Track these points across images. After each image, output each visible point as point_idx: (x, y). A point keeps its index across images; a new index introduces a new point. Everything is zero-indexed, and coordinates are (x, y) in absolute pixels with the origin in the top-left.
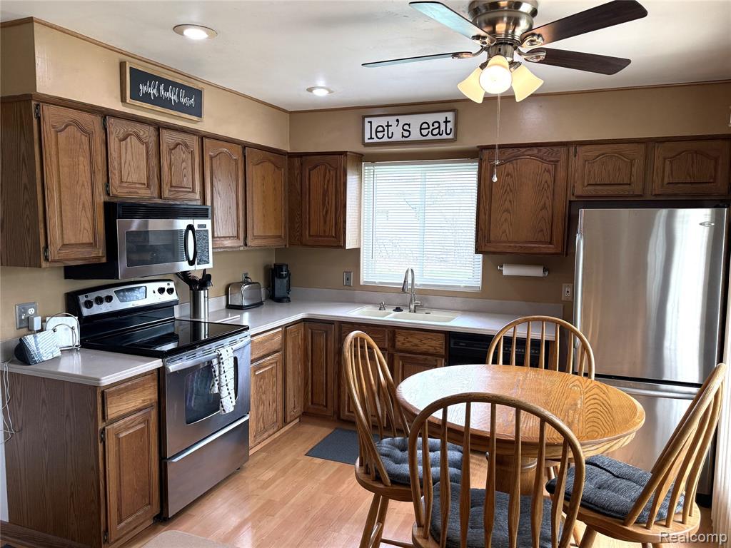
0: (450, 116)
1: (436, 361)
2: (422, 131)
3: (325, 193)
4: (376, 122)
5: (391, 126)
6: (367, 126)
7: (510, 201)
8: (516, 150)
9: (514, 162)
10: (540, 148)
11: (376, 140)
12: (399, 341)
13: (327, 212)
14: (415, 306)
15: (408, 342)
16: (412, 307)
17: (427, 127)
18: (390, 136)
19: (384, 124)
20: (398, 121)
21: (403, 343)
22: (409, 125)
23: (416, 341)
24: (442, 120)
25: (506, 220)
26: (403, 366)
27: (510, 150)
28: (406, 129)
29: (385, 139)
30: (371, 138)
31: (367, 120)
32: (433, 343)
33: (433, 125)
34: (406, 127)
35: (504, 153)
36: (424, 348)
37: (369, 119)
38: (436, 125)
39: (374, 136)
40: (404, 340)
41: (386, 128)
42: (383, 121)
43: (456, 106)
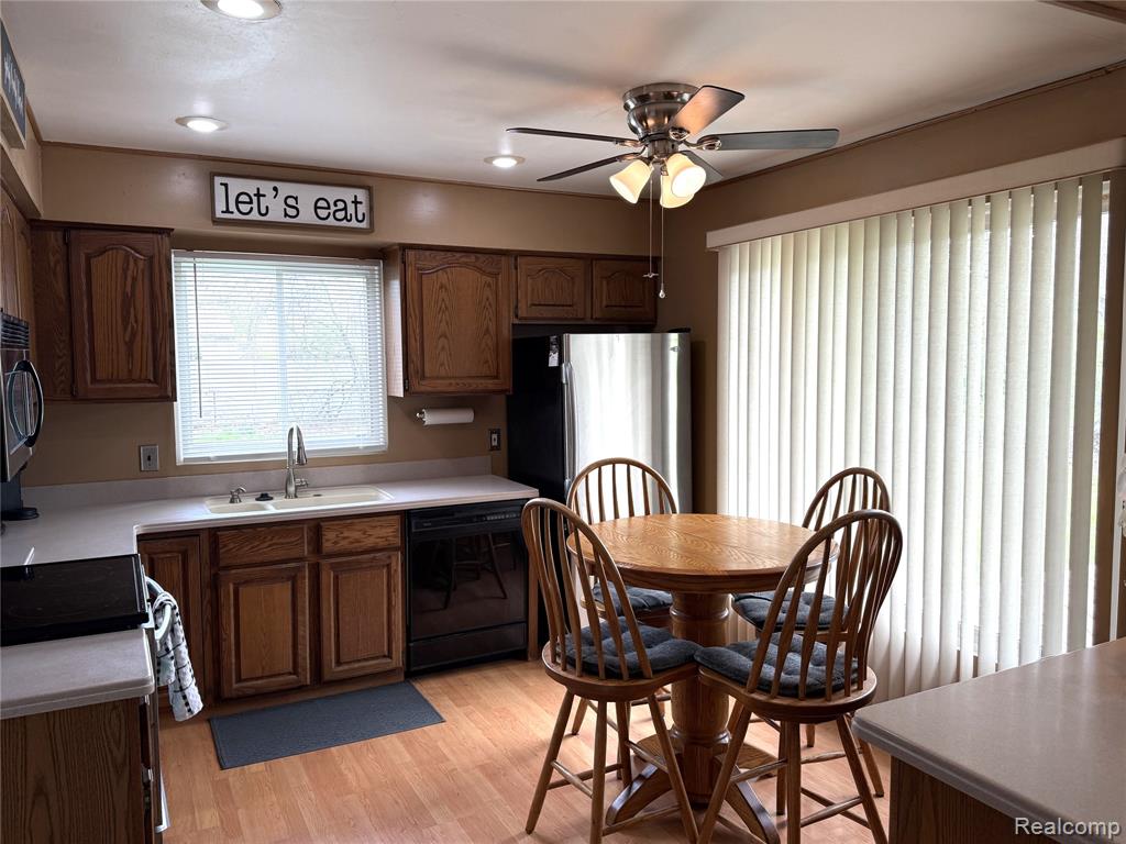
0: (361, 195)
1: (389, 557)
2: (319, 211)
3: (128, 301)
4: (237, 186)
5: (264, 196)
6: (219, 191)
7: (447, 324)
8: (449, 254)
9: (448, 270)
10: (479, 255)
11: (237, 215)
12: (327, 540)
13: (133, 335)
14: (296, 487)
15: (344, 538)
16: (292, 489)
17: (326, 205)
18: (263, 211)
19: (252, 192)
20: (275, 189)
21: (336, 543)
22: (296, 199)
23: (356, 535)
24: (349, 199)
25: (443, 348)
26: (336, 578)
27: (442, 253)
28: (291, 203)
29: (255, 216)
30: (227, 211)
31: (218, 180)
32: (384, 532)
33: (336, 205)
34: (291, 202)
35: (434, 258)
36: (369, 542)
37: (225, 180)
38: (341, 206)
39: (232, 207)
40: (337, 536)
41: (255, 199)
42: (250, 186)
43: (369, 182)
